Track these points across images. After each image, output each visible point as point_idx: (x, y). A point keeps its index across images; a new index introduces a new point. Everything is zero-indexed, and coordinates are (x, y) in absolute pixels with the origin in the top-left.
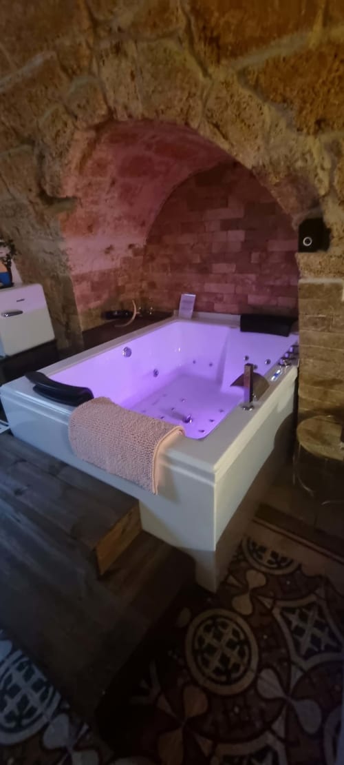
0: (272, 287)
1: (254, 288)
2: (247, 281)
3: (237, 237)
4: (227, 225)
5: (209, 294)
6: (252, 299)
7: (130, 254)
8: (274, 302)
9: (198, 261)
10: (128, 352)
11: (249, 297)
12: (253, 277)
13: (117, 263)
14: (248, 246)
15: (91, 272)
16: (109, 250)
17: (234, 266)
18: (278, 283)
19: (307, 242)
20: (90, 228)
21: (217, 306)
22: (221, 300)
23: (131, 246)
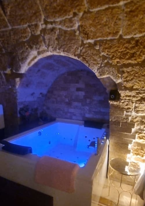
0: (94, 112)
1: (88, 112)
2: (86, 109)
3: (82, 94)
4: (78, 89)
5: (71, 113)
6: (87, 116)
7: (41, 96)
8: (95, 117)
9: (67, 100)
10: (40, 133)
11: (86, 114)
12: (87, 108)
13: (35, 99)
14: (86, 97)
15: (25, 101)
16: (33, 94)
17: (81, 103)
18: (96, 110)
19: (112, 97)
20: (27, 85)
21: (74, 117)
22: (75, 115)
23: (41, 93)
